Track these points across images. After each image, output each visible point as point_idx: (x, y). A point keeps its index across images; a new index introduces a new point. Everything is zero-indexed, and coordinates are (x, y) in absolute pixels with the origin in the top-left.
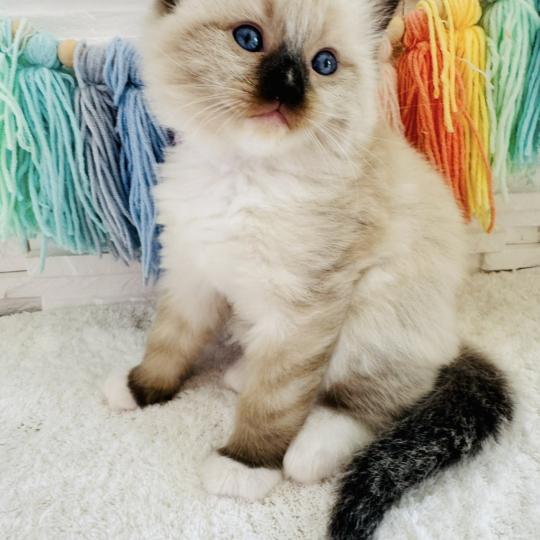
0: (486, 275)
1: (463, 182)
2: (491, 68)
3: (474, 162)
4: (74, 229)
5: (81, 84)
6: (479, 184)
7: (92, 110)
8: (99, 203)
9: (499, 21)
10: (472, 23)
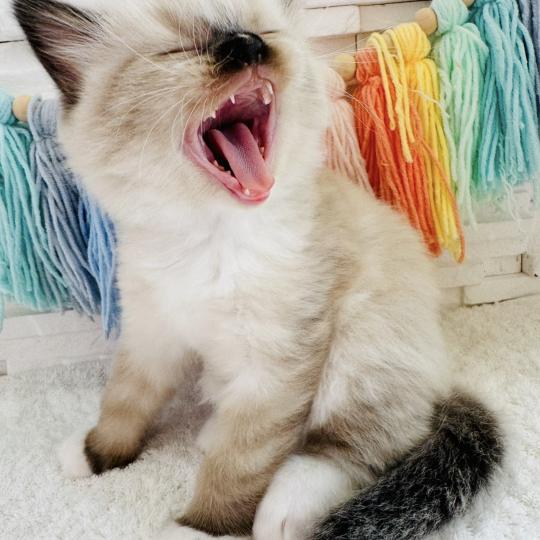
0: (468, 310)
1: (429, 212)
2: (445, 97)
3: (438, 192)
4: (32, 285)
5: (36, 138)
6: (445, 212)
7: (48, 163)
8: (57, 256)
9: (448, 51)
10: (422, 56)
